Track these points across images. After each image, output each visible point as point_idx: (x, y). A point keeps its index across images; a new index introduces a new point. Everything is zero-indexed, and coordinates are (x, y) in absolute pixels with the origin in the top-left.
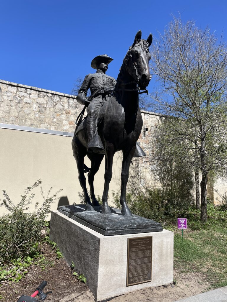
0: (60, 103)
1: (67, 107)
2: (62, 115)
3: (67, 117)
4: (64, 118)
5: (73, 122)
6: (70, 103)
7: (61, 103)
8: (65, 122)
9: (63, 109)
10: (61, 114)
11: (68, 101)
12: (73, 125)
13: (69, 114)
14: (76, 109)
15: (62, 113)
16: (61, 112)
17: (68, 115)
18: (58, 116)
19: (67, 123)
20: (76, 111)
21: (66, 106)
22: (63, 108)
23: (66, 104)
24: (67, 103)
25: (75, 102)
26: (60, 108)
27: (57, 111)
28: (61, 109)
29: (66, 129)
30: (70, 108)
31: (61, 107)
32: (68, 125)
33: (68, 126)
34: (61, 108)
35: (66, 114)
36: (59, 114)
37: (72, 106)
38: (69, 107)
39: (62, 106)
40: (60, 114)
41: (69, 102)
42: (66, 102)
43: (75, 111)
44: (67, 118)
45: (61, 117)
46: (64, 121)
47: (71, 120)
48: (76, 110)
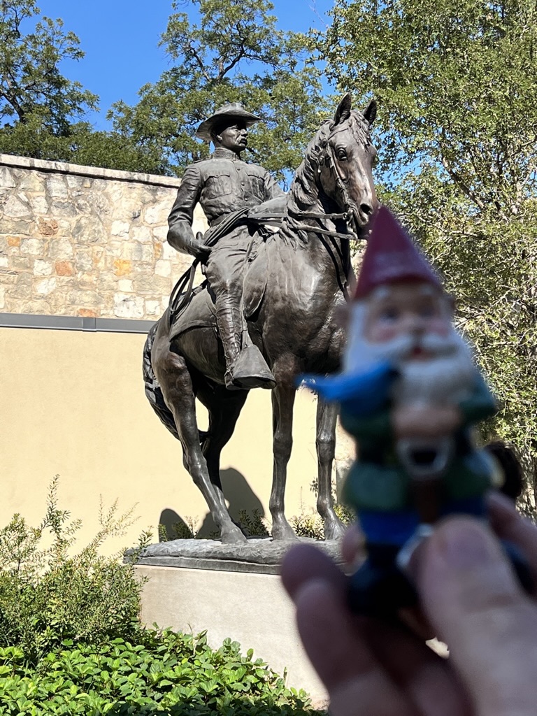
0: (18, 198)
1: (45, 211)
2: (30, 242)
3: (46, 245)
4: (36, 253)
5: (70, 265)
6: (54, 194)
7: (22, 195)
8: (40, 267)
9: (32, 217)
10: (23, 239)
11: (45, 186)
12: (71, 275)
13: (54, 237)
14: (76, 213)
15: (28, 232)
16: (23, 231)
17: (49, 238)
18: (14, 245)
19: (49, 271)
20: (78, 221)
21: (40, 205)
22: (29, 213)
23: (38, 199)
24: (44, 194)
25: (71, 186)
26: (18, 215)
27: (10, 227)
28: (22, 219)
29: (46, 292)
30: (55, 211)
31: (22, 211)
32: (51, 276)
33: (53, 279)
34: (22, 214)
35: (41, 237)
36: (18, 238)
37: (60, 205)
38: (49, 209)
39: (25, 208)
40: (21, 236)
41: (47, 190)
42: (37, 188)
43: (74, 220)
44: (48, 250)
45: (24, 248)
46: (36, 263)
47: (62, 257)
48: (78, 217)
